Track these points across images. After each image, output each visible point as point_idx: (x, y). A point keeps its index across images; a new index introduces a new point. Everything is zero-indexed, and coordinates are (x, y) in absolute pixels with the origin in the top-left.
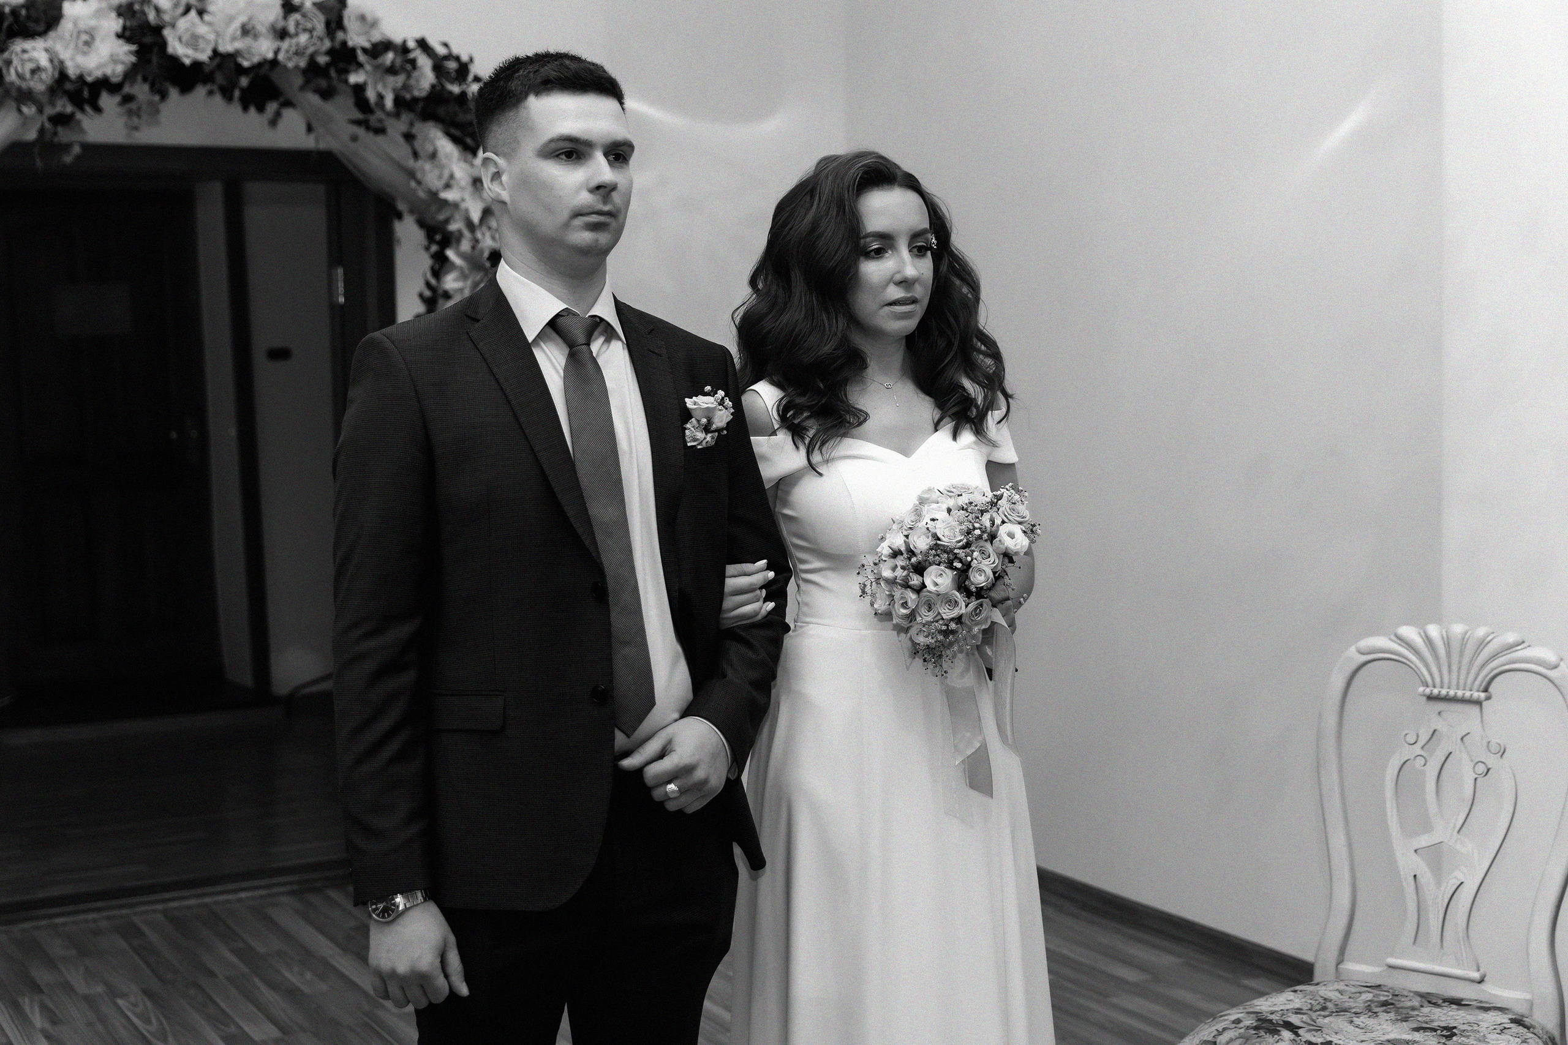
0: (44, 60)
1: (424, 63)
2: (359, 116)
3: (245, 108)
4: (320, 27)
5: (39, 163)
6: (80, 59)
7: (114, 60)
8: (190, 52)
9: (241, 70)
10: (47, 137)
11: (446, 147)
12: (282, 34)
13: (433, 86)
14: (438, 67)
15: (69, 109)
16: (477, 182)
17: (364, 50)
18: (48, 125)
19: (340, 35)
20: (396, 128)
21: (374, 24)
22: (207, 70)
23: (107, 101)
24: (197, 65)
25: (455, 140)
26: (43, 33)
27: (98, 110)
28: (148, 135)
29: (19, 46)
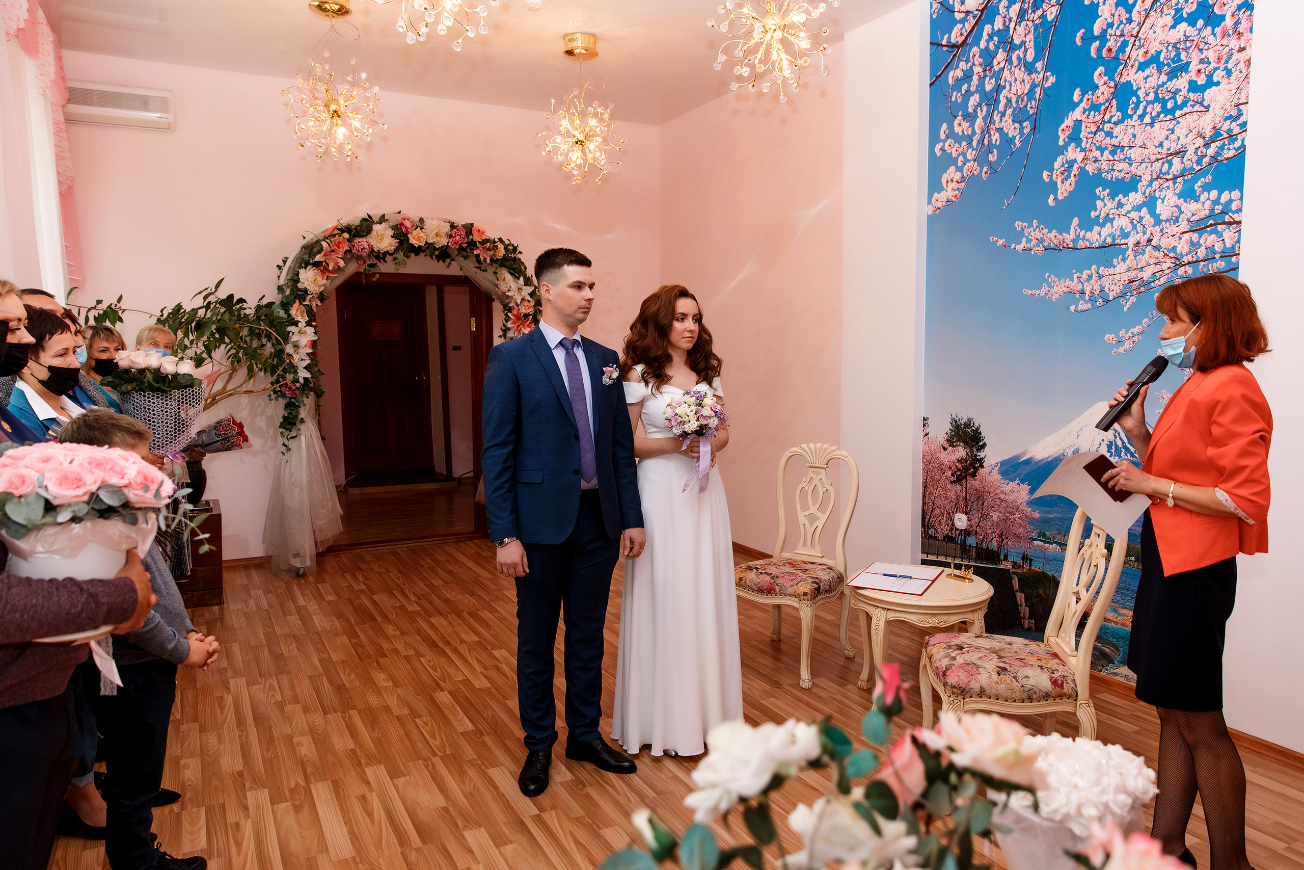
0: (366, 246)
1: (501, 246)
2: (478, 266)
3: (438, 261)
4: (464, 234)
5: (364, 281)
6: (379, 245)
7: (390, 245)
8: (417, 242)
9: (435, 249)
10: (367, 271)
11: (508, 277)
12: (450, 236)
13: (504, 255)
14: (506, 248)
15: (375, 261)
16: (520, 289)
17: (479, 242)
18: (366, 268)
19: (471, 237)
20: (491, 270)
21: (483, 233)
22: (423, 248)
23: (388, 258)
24: (420, 247)
25: (511, 274)
26: (365, 236)
27: (386, 262)
28: (403, 270)
29: (357, 240)
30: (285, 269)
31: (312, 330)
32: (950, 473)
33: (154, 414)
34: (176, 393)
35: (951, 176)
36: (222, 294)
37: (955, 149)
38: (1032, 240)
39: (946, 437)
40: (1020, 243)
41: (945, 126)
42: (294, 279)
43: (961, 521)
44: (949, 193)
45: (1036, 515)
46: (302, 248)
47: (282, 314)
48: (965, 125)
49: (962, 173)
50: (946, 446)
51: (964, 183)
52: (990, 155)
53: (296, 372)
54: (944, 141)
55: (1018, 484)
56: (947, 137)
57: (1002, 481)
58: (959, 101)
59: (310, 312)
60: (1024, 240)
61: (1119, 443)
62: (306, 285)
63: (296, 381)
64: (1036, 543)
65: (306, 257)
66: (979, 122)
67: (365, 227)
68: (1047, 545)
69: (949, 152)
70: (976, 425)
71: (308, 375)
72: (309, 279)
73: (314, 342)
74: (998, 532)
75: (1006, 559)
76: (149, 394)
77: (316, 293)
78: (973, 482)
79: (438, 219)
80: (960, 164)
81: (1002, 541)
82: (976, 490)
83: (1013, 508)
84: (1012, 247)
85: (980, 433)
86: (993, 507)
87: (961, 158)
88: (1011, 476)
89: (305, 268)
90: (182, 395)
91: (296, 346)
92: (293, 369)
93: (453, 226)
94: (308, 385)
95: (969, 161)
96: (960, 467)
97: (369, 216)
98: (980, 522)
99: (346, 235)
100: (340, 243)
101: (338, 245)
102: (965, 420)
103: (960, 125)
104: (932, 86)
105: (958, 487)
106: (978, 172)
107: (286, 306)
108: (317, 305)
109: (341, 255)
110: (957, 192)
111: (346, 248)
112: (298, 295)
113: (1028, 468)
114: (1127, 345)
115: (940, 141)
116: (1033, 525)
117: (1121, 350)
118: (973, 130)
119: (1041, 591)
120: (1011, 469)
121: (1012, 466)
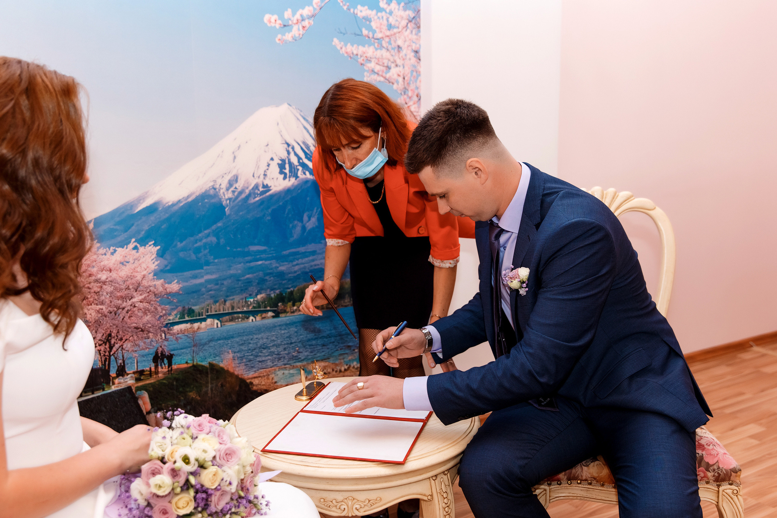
45: (174, 287)
61: (294, 160)
64: (177, 328)
68: (196, 325)
75: (121, 372)
81: (111, 348)
83: (128, 288)
88: (119, 239)
113: (153, 219)
114: (296, 31)
116: (170, 303)
117: (288, 37)
119: (193, 395)
120: (118, 227)
121: (119, 223)
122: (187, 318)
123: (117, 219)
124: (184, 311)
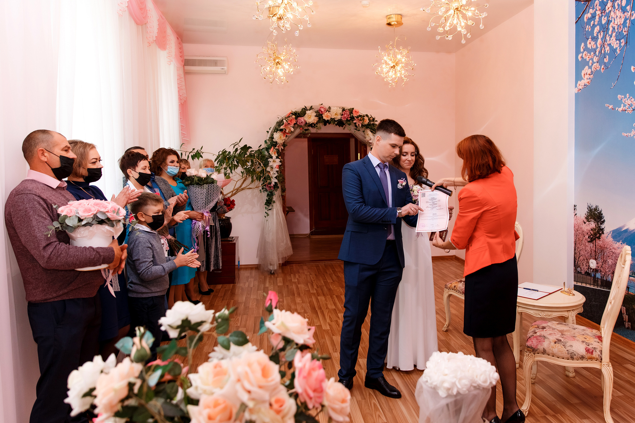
0: (303, 121)
1: (367, 118)
2: (355, 128)
4: (349, 113)
6: (309, 120)
7: (315, 120)
8: (327, 118)
9: (335, 121)
10: (304, 133)
11: (370, 133)
12: (342, 115)
13: (368, 123)
14: (369, 119)
15: (308, 128)
17: (356, 117)
18: (304, 131)
19: (352, 114)
20: (362, 130)
21: (358, 112)
22: (329, 121)
23: (314, 126)
24: (328, 120)
25: (372, 132)
26: (303, 116)
27: (312, 128)
28: (319, 131)
29: (299, 118)
30: (270, 133)
31: (279, 160)
32: (587, 237)
33: (197, 195)
34: (206, 186)
35: (586, 72)
36: (242, 145)
37: (588, 56)
38: (626, 105)
39: (585, 216)
40: (620, 107)
41: (583, 45)
42: (272, 138)
43: (593, 264)
44: (585, 81)
46: (277, 123)
47: (266, 153)
48: (593, 43)
49: (592, 70)
50: (585, 221)
51: (592, 75)
52: (605, 59)
53: (270, 180)
54: (583, 53)
55: (621, 244)
56: (584, 50)
57: (613, 242)
58: (590, 30)
59: (278, 151)
60: (622, 105)
62: (276, 140)
63: (270, 183)
65: (277, 127)
66: (599, 41)
67: (303, 112)
69: (585, 58)
70: (600, 209)
71: (276, 181)
72: (278, 137)
73: (280, 166)
74: (611, 271)
76: (195, 186)
77: (281, 144)
78: (599, 242)
79: (337, 107)
80: (590, 64)
82: (600, 246)
84: (616, 109)
85: (602, 214)
86: (609, 256)
87: (591, 61)
88: (618, 239)
89: (277, 132)
90: (208, 187)
91: (272, 168)
92: (269, 178)
93: (344, 110)
94: (276, 185)
95: (595, 63)
96: (592, 233)
97: (305, 107)
98: (602, 265)
99: (294, 116)
100: (291, 120)
101: (291, 121)
102: (594, 207)
103: (590, 43)
104: (577, 23)
105: (591, 245)
106: (599, 68)
107: (267, 149)
108: (281, 149)
109: (292, 125)
110: (589, 80)
111: (295, 122)
112: (273, 144)
113: (626, 235)
115: (581, 52)
118: (597, 46)
119: (634, 306)
120: (617, 235)
121: (618, 234)
122: (634, 276)
123: (617, 232)
124: (633, 272)
